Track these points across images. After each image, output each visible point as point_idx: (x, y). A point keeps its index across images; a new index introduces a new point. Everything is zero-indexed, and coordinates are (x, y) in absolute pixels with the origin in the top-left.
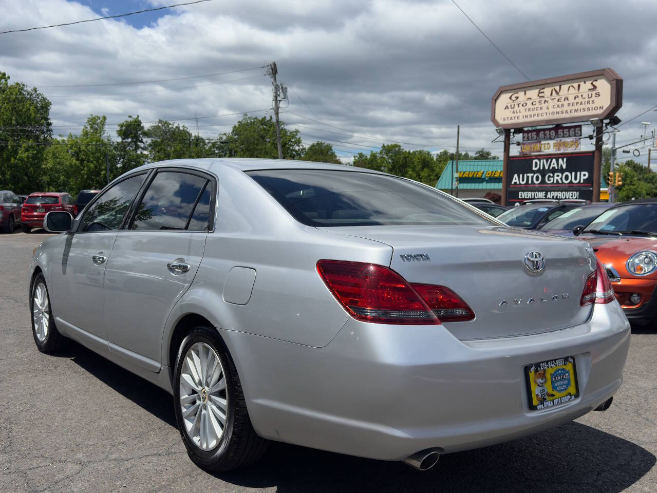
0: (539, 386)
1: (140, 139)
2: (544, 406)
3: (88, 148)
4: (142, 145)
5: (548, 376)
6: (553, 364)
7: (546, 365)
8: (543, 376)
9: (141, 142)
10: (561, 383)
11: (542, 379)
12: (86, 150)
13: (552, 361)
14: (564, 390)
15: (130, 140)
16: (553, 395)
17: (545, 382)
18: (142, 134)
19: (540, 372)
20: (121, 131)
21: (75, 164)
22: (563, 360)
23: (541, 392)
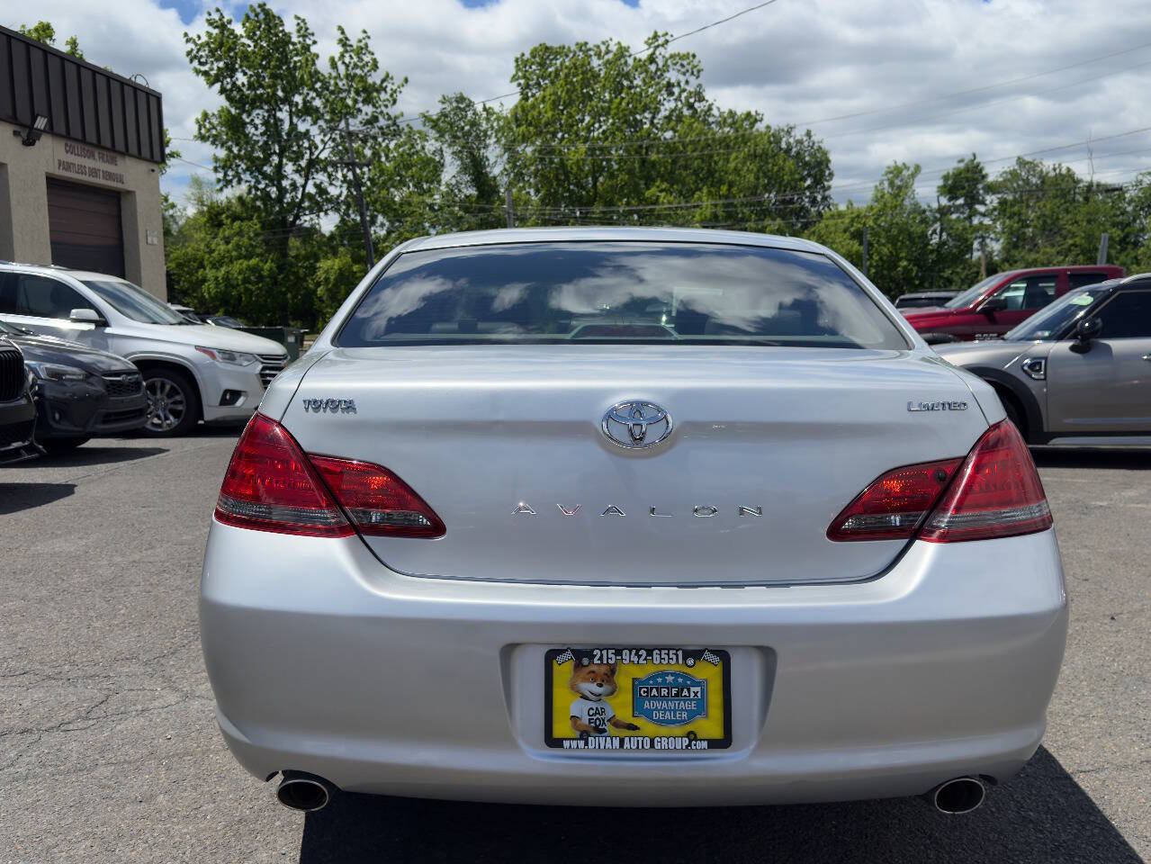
0: (584, 697)
1: (981, 198)
2: (586, 744)
3: (879, 222)
4: (981, 208)
5: (624, 680)
7: (612, 656)
9: (983, 203)
10: (670, 705)
11: (600, 685)
12: (875, 226)
14: (675, 722)
15: (961, 201)
16: (632, 727)
17: (611, 693)
18: (983, 188)
19: (597, 668)
20: (944, 186)
21: (857, 252)
22: (680, 653)
23: (591, 712)
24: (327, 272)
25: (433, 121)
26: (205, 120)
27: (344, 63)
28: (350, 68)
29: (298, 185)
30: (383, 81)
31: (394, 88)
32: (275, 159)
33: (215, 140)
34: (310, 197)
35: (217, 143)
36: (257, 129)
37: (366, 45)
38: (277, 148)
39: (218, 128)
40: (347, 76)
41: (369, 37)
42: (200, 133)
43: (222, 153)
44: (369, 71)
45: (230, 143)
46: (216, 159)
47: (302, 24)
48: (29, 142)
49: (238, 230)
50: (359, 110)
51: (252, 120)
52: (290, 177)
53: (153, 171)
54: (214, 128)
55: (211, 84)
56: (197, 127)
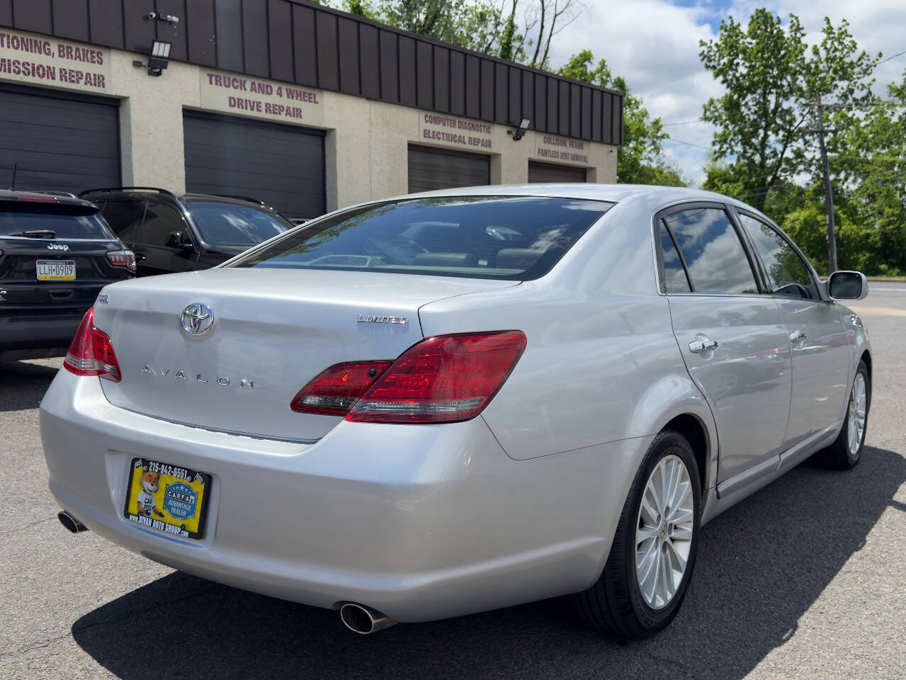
0: (145, 491)
2: (139, 519)
5: (162, 485)
6: (168, 470)
7: (157, 467)
8: (155, 481)
10: (180, 505)
11: (152, 485)
13: (169, 465)
14: (179, 517)
16: (161, 515)
17: (156, 491)
19: (151, 473)
22: (186, 471)
23: (147, 501)
24: (793, 221)
25: (898, 90)
26: (710, 105)
27: (826, 48)
28: (831, 53)
29: (778, 152)
30: (859, 60)
31: (870, 63)
32: (761, 132)
33: (716, 120)
34: (788, 161)
35: (717, 122)
36: (749, 109)
37: (846, 31)
38: (763, 124)
39: (720, 111)
40: (827, 60)
41: (848, 24)
42: (705, 115)
43: (720, 130)
44: (847, 53)
45: (727, 122)
46: (716, 135)
47: (795, 21)
48: (517, 138)
49: (725, 191)
50: (836, 86)
51: (747, 103)
52: (773, 146)
53: (611, 151)
54: (717, 111)
55: (717, 76)
56: (703, 111)
